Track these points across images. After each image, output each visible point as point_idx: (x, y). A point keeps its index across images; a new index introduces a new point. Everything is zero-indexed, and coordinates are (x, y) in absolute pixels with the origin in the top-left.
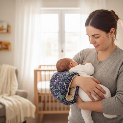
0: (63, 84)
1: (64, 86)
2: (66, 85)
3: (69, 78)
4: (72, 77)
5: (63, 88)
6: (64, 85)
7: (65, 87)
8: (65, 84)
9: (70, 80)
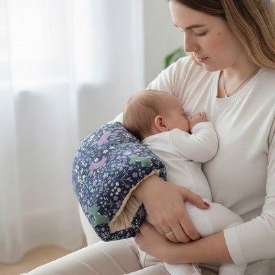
0: (112, 185)
1: (113, 190)
2: (119, 190)
3: (135, 175)
4: (143, 174)
5: (108, 195)
6: (113, 188)
7: (114, 195)
8: (118, 187)
9: (135, 181)
